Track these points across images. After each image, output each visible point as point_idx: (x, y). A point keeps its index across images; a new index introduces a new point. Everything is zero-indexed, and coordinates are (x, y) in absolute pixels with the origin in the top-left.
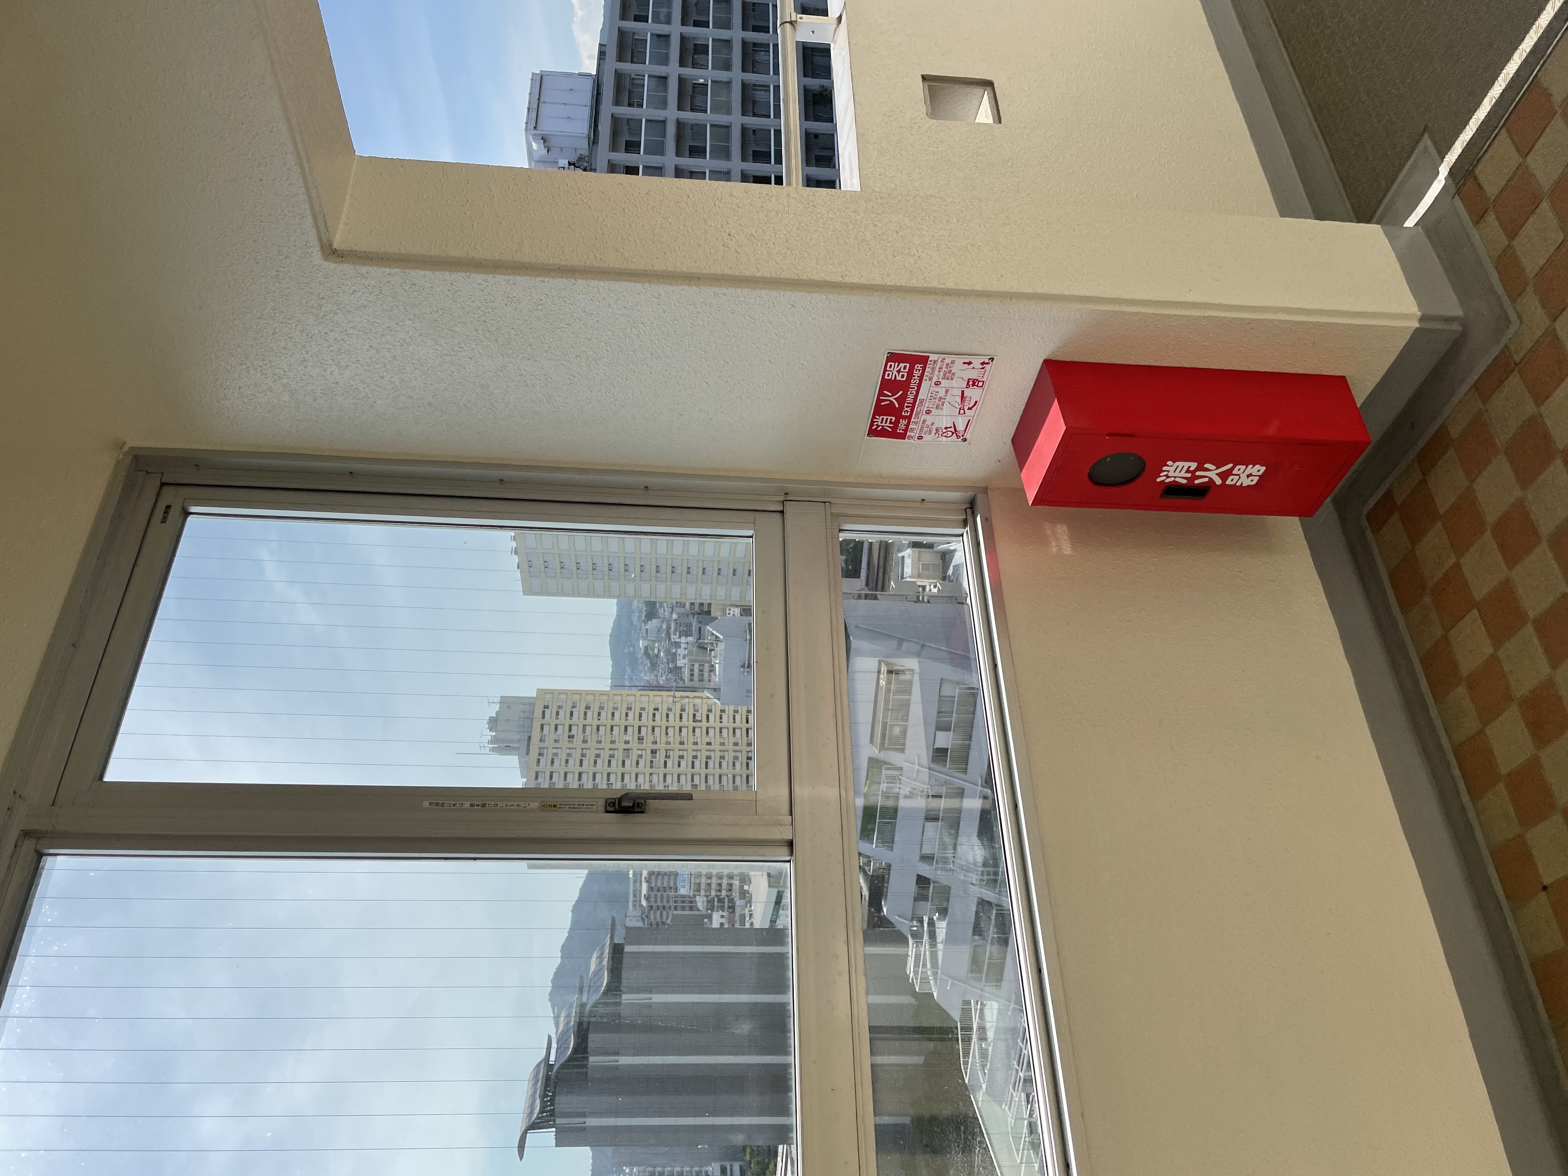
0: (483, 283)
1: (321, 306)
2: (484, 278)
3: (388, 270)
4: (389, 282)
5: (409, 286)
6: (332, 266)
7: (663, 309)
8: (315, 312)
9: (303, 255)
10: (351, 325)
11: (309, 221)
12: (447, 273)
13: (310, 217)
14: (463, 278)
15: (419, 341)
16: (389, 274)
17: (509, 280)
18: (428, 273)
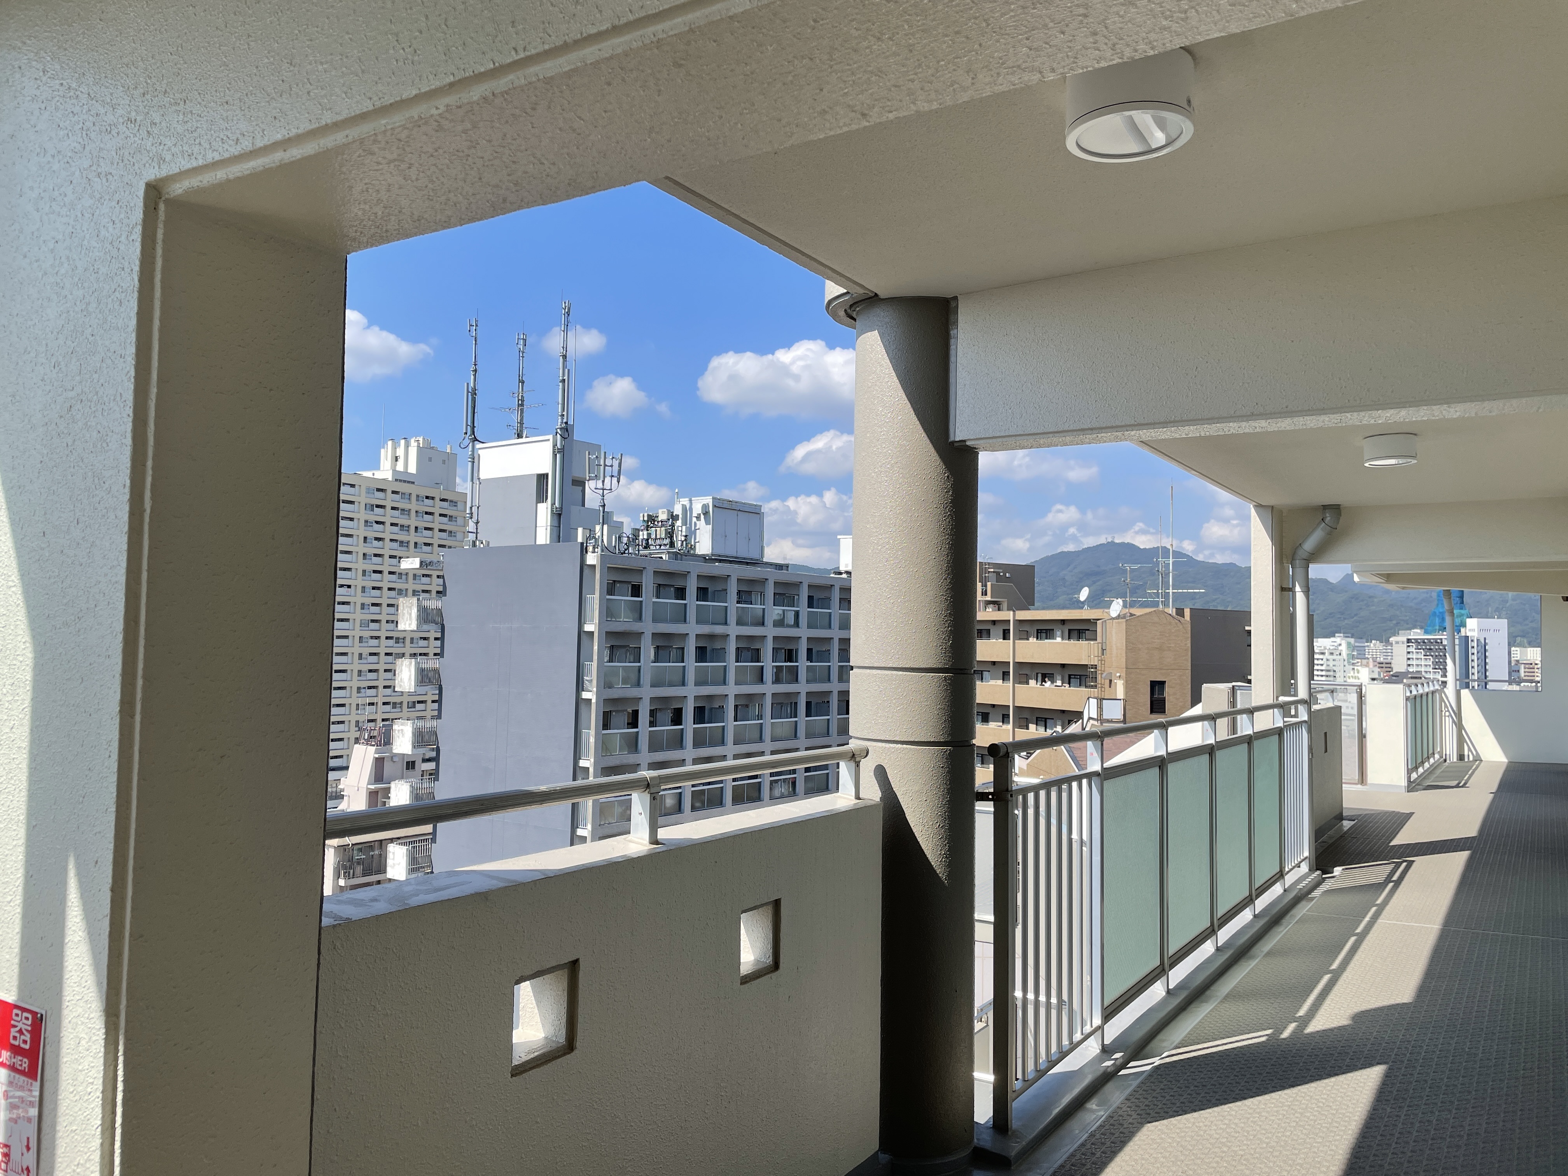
0: (122, 400)
1: (99, 175)
2: (127, 402)
3: (137, 268)
4: (123, 269)
5: (119, 296)
6: (141, 193)
7: (95, 662)
8: (94, 168)
9: (151, 156)
10: (80, 215)
11: (186, 164)
12: (133, 350)
13: (189, 166)
14: (128, 372)
15: (62, 309)
16: (132, 270)
17: (125, 438)
18: (134, 322)
